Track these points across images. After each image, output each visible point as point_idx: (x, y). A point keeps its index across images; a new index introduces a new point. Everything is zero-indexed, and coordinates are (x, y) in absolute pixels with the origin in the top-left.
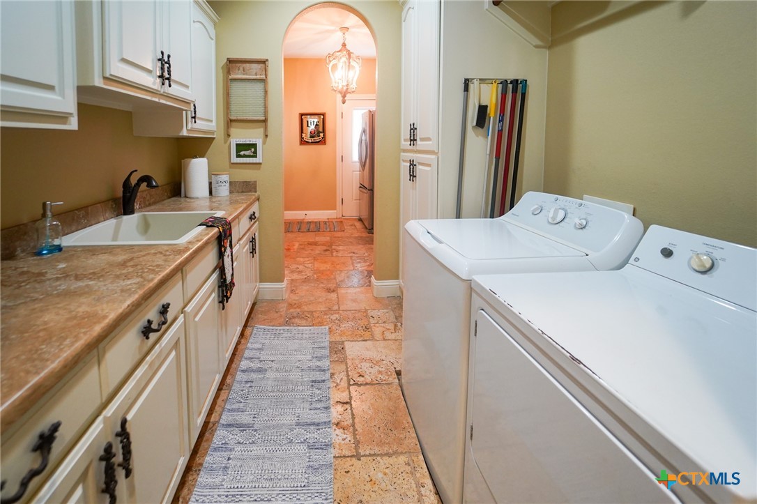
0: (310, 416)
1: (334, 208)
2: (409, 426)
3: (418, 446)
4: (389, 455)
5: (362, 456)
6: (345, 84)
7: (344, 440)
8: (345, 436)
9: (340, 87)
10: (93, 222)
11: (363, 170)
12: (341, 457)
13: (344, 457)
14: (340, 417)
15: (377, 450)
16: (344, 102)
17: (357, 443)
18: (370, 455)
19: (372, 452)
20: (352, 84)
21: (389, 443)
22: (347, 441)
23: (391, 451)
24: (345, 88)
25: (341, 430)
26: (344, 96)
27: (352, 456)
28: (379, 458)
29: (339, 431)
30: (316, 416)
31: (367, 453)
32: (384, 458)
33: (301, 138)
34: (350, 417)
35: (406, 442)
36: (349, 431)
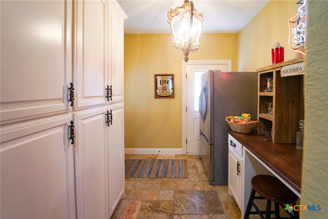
1: (181, 147)
6: (187, 41)
9: (183, 45)
11: (204, 122)
16: (186, 60)
20: (195, 41)
24: (187, 45)
26: (187, 54)
33: (156, 93)
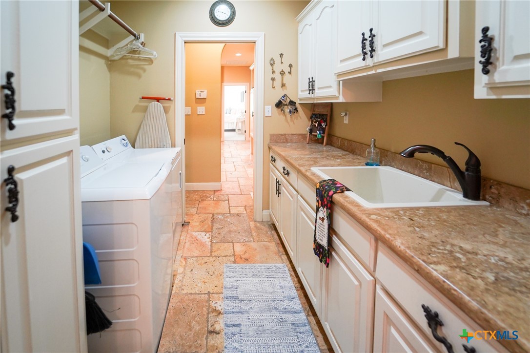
0: (241, 319)
2: (170, 310)
3: (171, 298)
4: (191, 294)
5: (206, 294)
7: (216, 303)
8: (215, 305)
10: (436, 180)
12: (219, 293)
13: (217, 293)
14: (217, 319)
15: (197, 297)
17: (208, 301)
18: (202, 294)
19: (200, 295)
21: (189, 300)
22: (214, 302)
23: (189, 296)
25: (217, 309)
27: (213, 293)
28: (198, 292)
29: (219, 308)
30: (235, 319)
31: (203, 295)
32: (194, 292)
34: (210, 319)
35: (178, 300)
36: (213, 308)
